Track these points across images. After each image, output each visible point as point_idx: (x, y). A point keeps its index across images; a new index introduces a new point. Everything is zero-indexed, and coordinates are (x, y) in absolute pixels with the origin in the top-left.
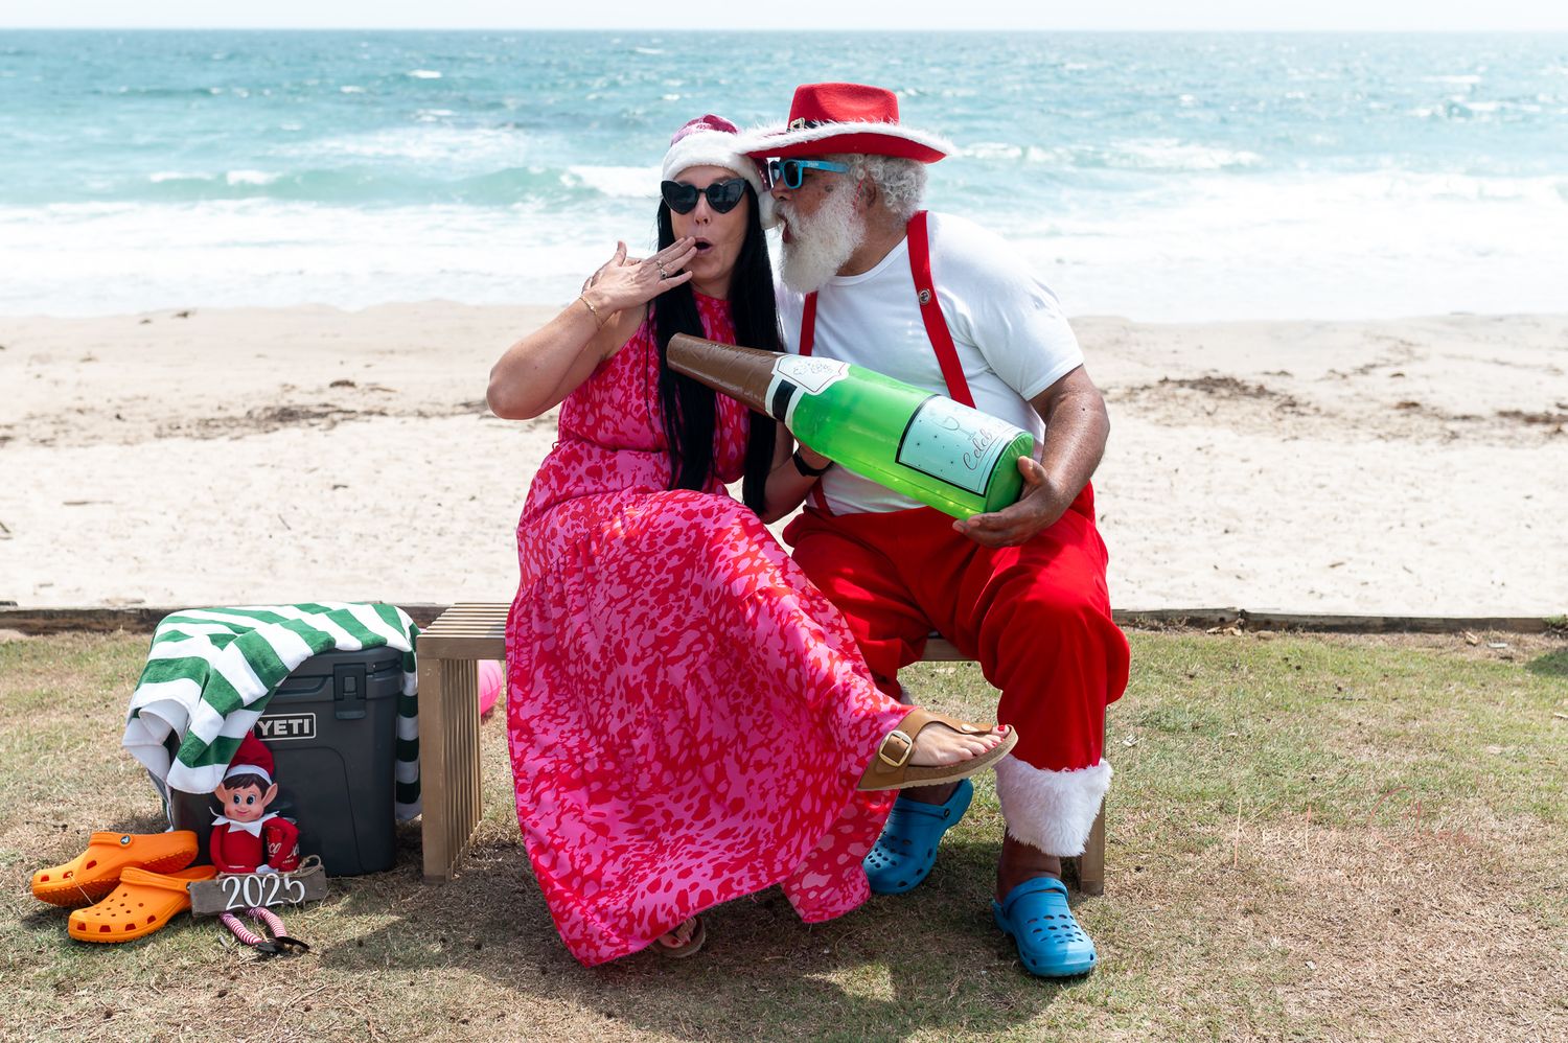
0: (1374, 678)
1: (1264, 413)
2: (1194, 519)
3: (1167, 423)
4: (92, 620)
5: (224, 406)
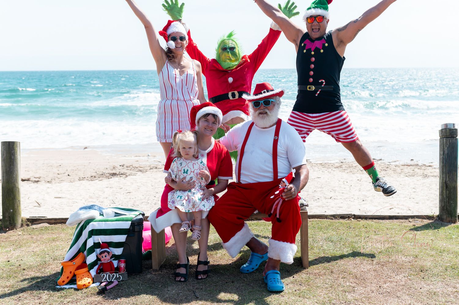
3: (350, 173)
5: (96, 172)
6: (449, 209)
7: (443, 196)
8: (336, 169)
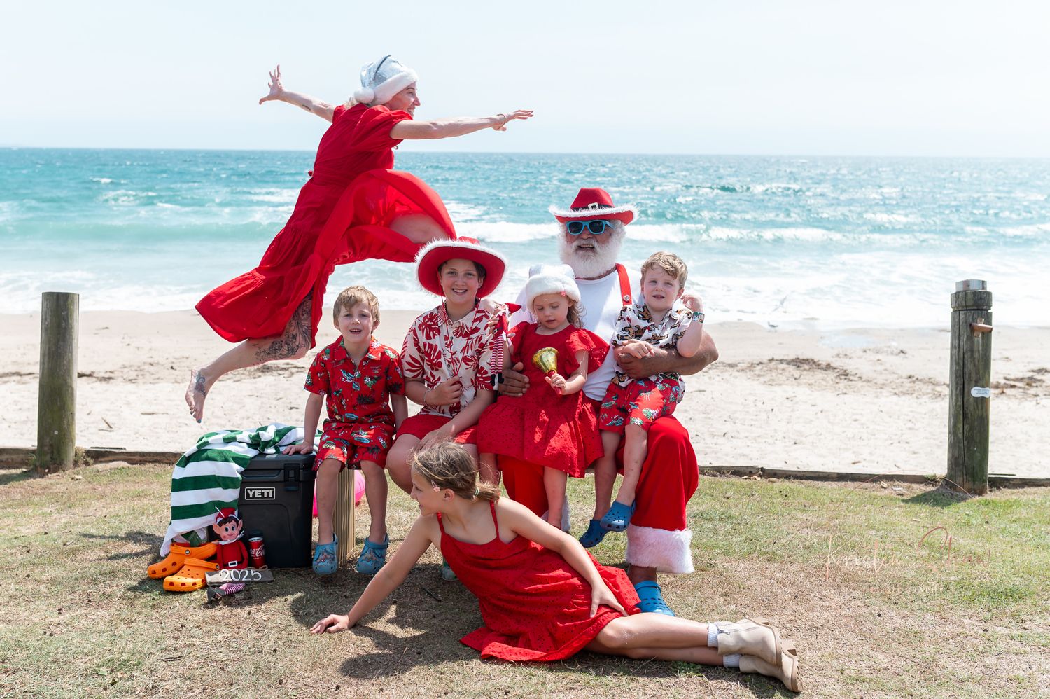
1: (829, 379)
3: (771, 383)
6: (969, 463)
7: (957, 435)
8: (740, 373)
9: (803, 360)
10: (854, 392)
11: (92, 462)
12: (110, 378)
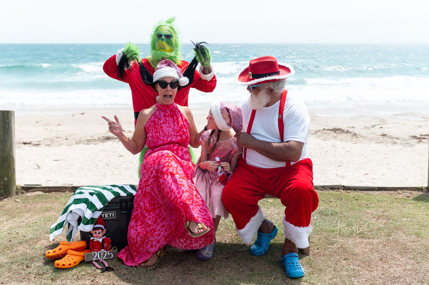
0: (376, 202)
1: (348, 137)
2: (331, 163)
3: (325, 139)
4: (60, 189)
5: (93, 136)
9: (337, 129)
10: (360, 142)
11: (25, 192)
12: (39, 144)
